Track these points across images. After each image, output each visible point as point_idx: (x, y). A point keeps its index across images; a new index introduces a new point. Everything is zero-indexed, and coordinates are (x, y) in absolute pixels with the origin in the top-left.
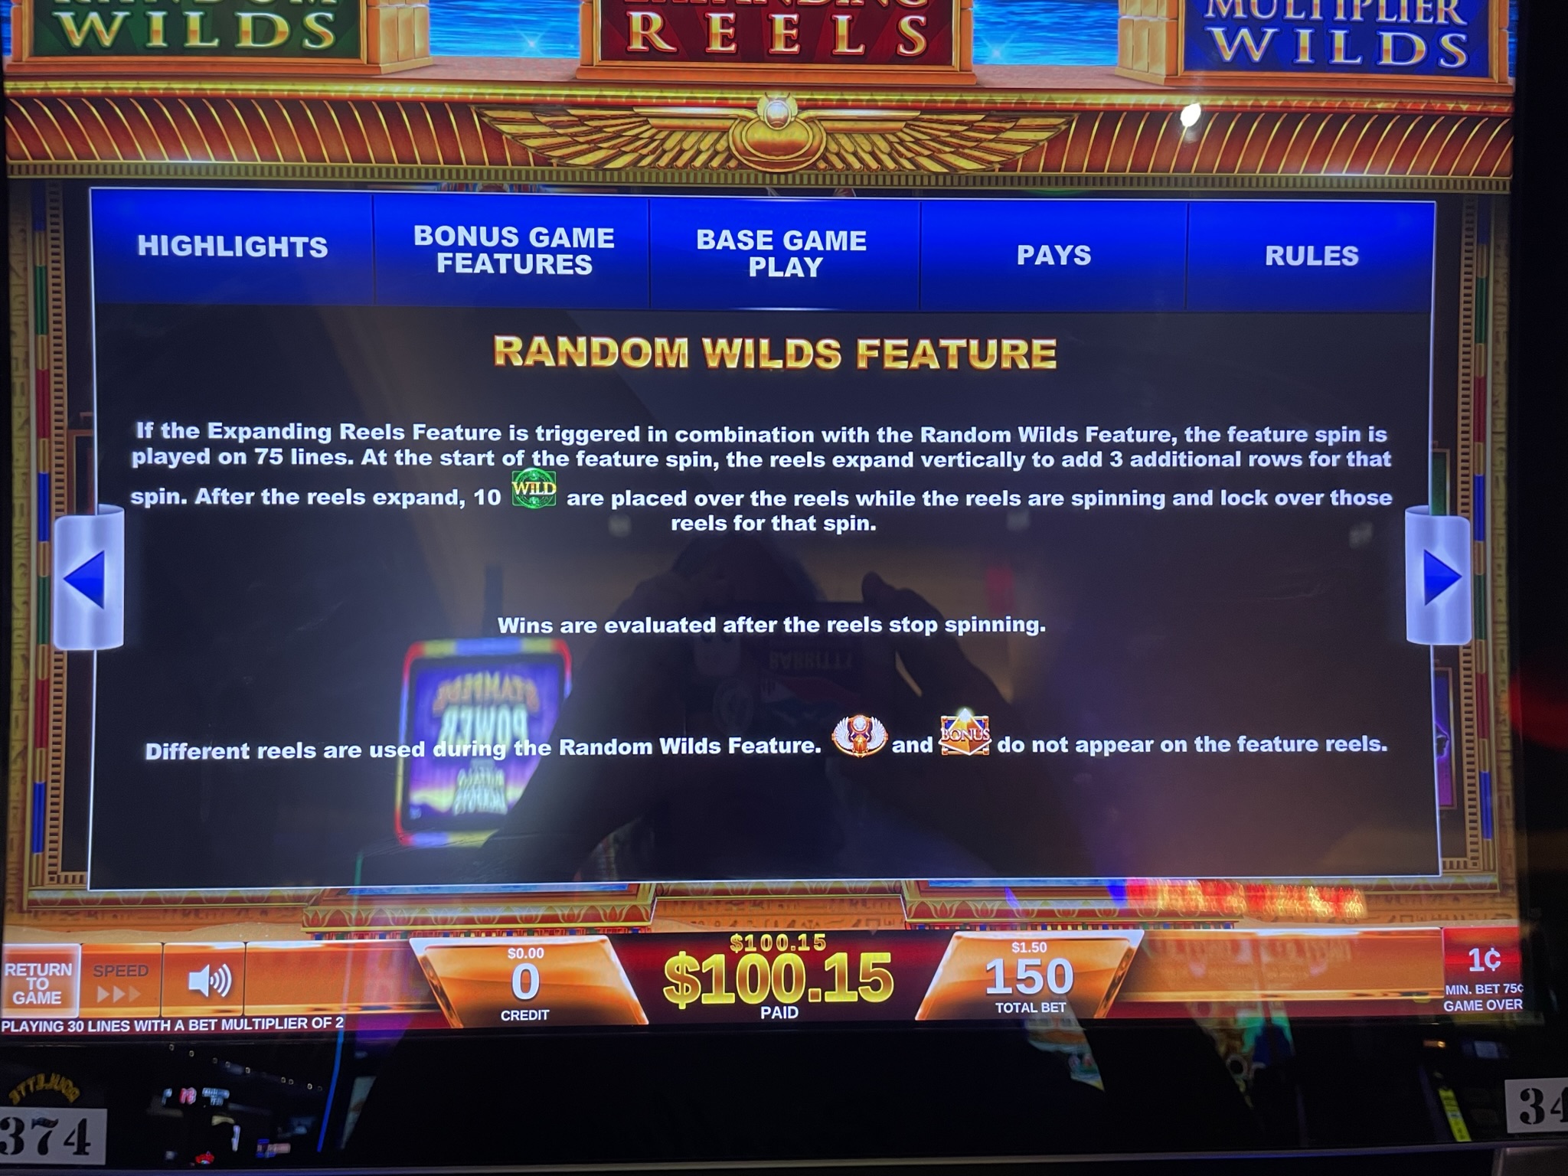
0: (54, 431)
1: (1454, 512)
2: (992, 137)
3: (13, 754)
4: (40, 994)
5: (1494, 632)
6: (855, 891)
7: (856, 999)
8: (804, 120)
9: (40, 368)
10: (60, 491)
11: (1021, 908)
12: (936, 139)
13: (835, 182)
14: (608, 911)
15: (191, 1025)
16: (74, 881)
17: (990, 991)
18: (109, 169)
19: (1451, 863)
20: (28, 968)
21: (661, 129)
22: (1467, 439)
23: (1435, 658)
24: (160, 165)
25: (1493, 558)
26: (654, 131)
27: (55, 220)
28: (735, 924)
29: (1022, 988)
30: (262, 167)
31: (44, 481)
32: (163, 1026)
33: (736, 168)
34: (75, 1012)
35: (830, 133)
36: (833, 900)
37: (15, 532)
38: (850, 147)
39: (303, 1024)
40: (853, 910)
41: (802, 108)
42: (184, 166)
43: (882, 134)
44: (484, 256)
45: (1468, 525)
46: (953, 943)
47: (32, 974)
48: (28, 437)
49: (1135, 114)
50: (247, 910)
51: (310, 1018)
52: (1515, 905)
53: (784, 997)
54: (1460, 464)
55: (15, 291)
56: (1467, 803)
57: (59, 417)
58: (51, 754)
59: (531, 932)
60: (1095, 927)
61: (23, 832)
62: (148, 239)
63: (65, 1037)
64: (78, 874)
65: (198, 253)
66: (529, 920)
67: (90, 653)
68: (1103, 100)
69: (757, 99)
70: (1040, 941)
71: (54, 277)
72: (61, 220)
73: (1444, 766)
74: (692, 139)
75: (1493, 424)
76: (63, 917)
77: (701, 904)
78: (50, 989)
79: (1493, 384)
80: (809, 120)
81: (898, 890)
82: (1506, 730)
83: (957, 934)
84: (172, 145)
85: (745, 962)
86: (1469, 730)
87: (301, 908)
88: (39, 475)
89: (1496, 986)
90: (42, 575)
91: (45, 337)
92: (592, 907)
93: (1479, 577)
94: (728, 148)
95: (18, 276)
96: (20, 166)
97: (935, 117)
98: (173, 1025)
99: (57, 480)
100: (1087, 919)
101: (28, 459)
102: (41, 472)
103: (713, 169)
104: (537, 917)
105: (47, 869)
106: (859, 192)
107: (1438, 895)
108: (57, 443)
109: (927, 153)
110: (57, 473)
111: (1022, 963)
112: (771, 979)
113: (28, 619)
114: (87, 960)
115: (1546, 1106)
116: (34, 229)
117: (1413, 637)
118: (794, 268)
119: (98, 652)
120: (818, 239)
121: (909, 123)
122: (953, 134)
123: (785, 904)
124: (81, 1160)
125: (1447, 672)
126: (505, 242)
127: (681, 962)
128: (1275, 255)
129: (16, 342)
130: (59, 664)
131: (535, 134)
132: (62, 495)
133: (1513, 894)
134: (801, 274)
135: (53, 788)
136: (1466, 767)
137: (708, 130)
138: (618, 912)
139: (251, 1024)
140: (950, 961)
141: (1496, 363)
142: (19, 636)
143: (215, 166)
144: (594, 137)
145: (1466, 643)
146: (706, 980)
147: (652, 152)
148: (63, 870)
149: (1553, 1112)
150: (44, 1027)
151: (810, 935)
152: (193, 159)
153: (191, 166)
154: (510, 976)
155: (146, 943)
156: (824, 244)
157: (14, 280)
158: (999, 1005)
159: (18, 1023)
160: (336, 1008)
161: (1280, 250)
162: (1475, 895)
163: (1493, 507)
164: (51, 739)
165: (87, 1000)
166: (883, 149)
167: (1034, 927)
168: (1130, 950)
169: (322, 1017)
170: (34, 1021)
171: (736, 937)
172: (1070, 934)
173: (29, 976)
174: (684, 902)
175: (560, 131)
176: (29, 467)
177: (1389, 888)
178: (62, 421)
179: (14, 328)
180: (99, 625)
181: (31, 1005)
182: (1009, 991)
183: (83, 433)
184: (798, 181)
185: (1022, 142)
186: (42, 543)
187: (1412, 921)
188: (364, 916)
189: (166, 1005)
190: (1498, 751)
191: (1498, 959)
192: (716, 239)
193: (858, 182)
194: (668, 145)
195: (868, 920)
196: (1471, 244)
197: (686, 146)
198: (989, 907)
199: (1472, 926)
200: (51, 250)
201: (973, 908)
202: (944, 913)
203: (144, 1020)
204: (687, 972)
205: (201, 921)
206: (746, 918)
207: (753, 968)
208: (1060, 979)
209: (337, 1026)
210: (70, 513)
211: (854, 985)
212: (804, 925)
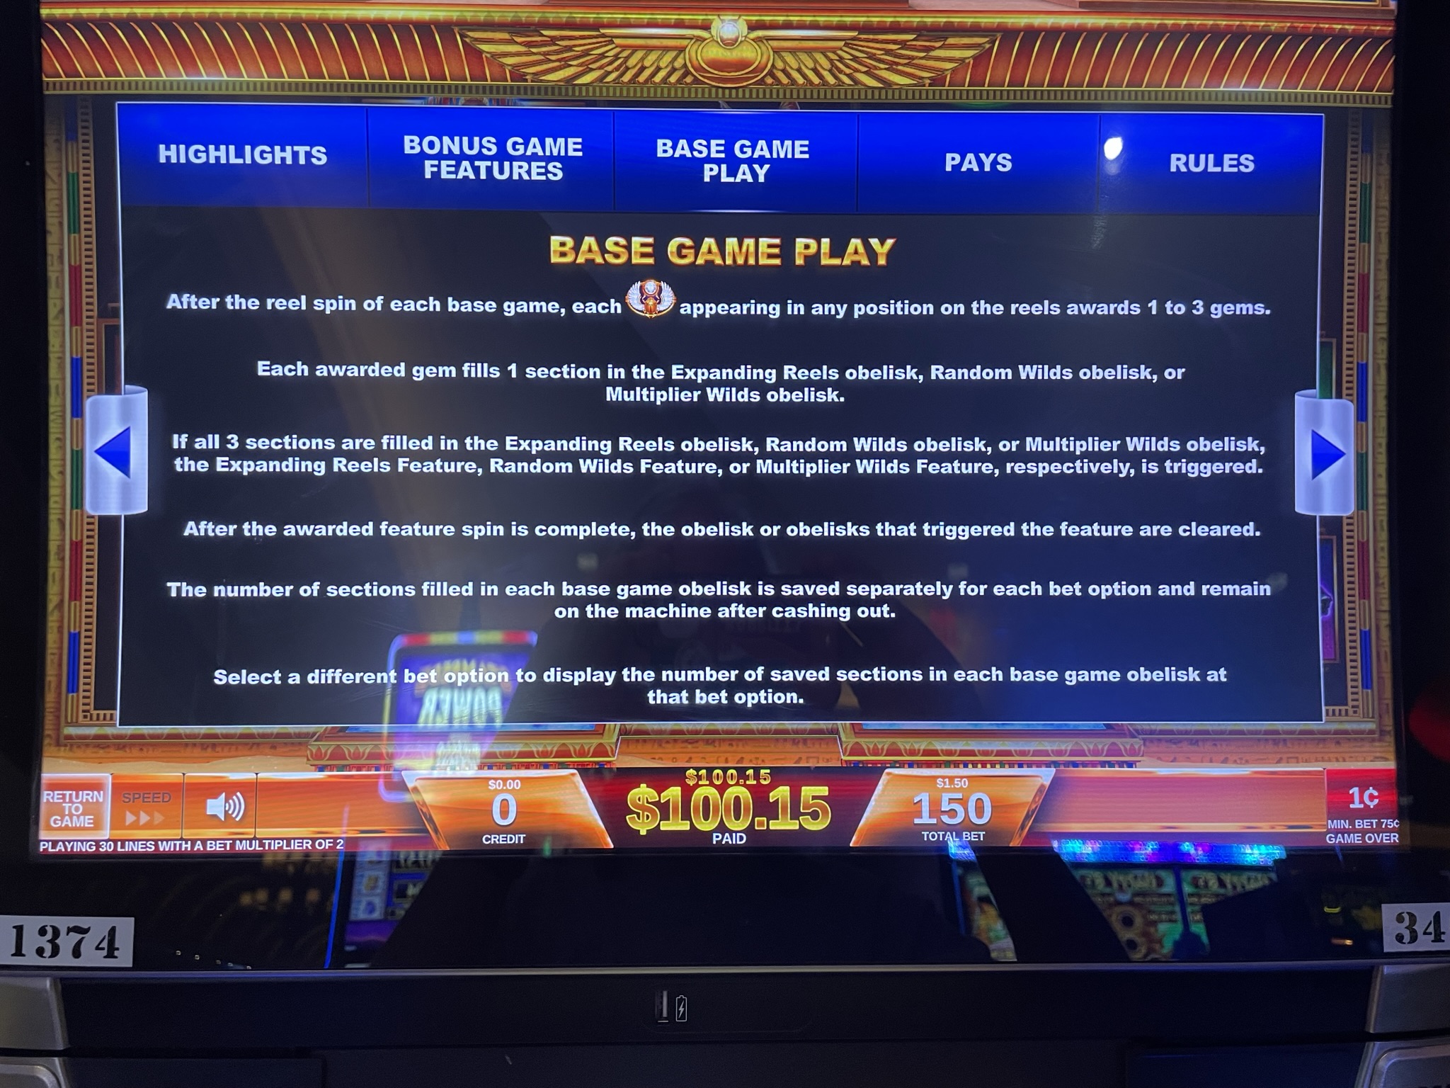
0: (85, 320)
1: (1339, 396)
2: (923, 54)
3: (51, 606)
4: (75, 818)
5: (1375, 504)
6: (796, 732)
7: (797, 827)
8: (753, 40)
9: (73, 263)
10: (91, 374)
11: (944, 748)
12: (872, 57)
13: (781, 96)
14: (578, 748)
15: (209, 845)
16: (104, 719)
17: (917, 821)
18: (133, 85)
19: (1334, 711)
20: (64, 795)
21: (624, 47)
22: (1352, 330)
23: (1321, 527)
24: (178, 82)
25: (1374, 437)
26: (618, 50)
27: (85, 131)
28: (690, 760)
29: (945, 819)
30: (269, 83)
31: (76, 364)
32: (184, 846)
33: (693, 83)
34: (106, 833)
35: (777, 51)
36: (777, 740)
37: (51, 410)
38: (795, 65)
39: (307, 845)
40: (794, 748)
41: (752, 27)
42: (199, 83)
43: (823, 52)
44: (465, 164)
45: (1352, 408)
46: (884, 779)
47: (67, 800)
48: (63, 325)
49: (1053, 33)
50: (258, 744)
51: (314, 840)
52: (1392, 749)
53: (732, 825)
54: (1345, 353)
55: (51, 195)
56: (1349, 657)
57: (90, 307)
58: (84, 607)
59: (510, 766)
60: (1011, 765)
61: (59, 676)
62: (168, 149)
63: (97, 856)
64: (108, 712)
65: (212, 161)
66: (508, 755)
67: (120, 516)
68: (1022, 21)
69: (711, 22)
70: (962, 777)
71: (84, 182)
72: (91, 131)
73: (1328, 624)
74: (652, 57)
75: (1375, 316)
76: (95, 750)
77: (660, 742)
78: (82, 814)
79: (1375, 280)
80: (758, 40)
81: (835, 731)
82: (1385, 591)
83: (887, 770)
84: (190, 65)
85: (699, 794)
86: (1351, 592)
87: (306, 744)
88: (72, 359)
89: (1374, 821)
90: (75, 448)
91: (77, 235)
92: (564, 744)
93: (1362, 454)
94: (685, 65)
95: (53, 181)
96: (54, 83)
97: (871, 37)
98: (193, 846)
99: (89, 364)
100: (1004, 758)
101: (63, 345)
102: (74, 356)
103: (670, 83)
104: (514, 753)
105: (82, 708)
106: (803, 105)
107: (1322, 738)
108: (88, 330)
109: (866, 69)
110: (88, 357)
111: (946, 797)
112: (722, 809)
113: (63, 487)
114: (115, 787)
115: (1419, 928)
116: (67, 140)
117: (1300, 509)
118: (744, 174)
119: (126, 517)
120: (765, 148)
121: (848, 43)
122: (888, 52)
123: (734, 743)
124: (110, 963)
125: (1332, 540)
126: (485, 151)
127: (642, 793)
128: (1179, 163)
129: (52, 240)
130: (91, 527)
131: (510, 52)
132: (92, 377)
133: (1390, 739)
134: (750, 180)
135: (86, 637)
136: (1348, 625)
137: (666, 49)
138: (586, 748)
139: (262, 845)
140: (880, 796)
141: (1378, 261)
142: (56, 502)
143: (227, 82)
144: (565, 55)
145: (1349, 514)
146: (664, 809)
147: (617, 69)
148: (95, 709)
149: (1425, 933)
150: (78, 848)
151: (757, 770)
152: (208, 75)
153: (206, 82)
154: (491, 804)
155: (169, 773)
156: (771, 153)
157: (49, 185)
158: (925, 833)
159: (55, 843)
160: (337, 831)
161: (1183, 157)
162: (1355, 739)
163: (1374, 391)
164: (84, 593)
165: (117, 823)
166: (825, 67)
167: (956, 764)
168: (1042, 786)
169: (324, 839)
170: (69, 841)
171: (691, 771)
172: (988, 771)
173: (65, 802)
174: (645, 741)
175: (534, 50)
176: (63, 352)
177: (1276, 732)
178: (92, 311)
179: (49, 228)
180: (126, 492)
181: (67, 828)
182: (934, 821)
183: (111, 322)
184: (747, 95)
185: (950, 60)
186: (75, 419)
187: (1298, 762)
188: (361, 750)
189: (186, 828)
190: (1377, 611)
191: (1376, 797)
192: (674, 148)
193: (802, 96)
194: (631, 62)
195: (808, 758)
196: (1356, 153)
197: (647, 63)
198: (916, 747)
199: (1352, 768)
200: (82, 158)
201: (902, 748)
202: (876, 752)
203: (167, 841)
204: (648, 802)
205: (216, 754)
206: (701, 755)
207: (706, 799)
208: (980, 811)
209: (338, 847)
210: (100, 393)
211: (796, 815)
212: (751, 761)
